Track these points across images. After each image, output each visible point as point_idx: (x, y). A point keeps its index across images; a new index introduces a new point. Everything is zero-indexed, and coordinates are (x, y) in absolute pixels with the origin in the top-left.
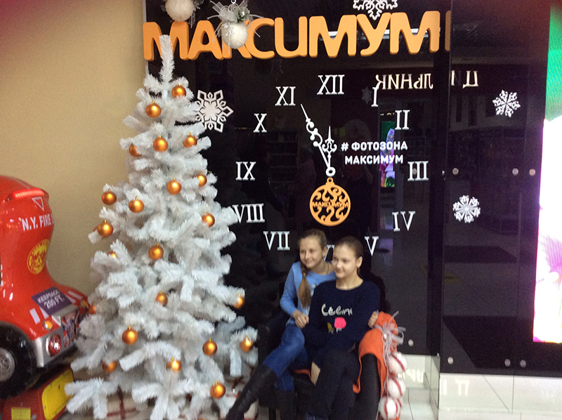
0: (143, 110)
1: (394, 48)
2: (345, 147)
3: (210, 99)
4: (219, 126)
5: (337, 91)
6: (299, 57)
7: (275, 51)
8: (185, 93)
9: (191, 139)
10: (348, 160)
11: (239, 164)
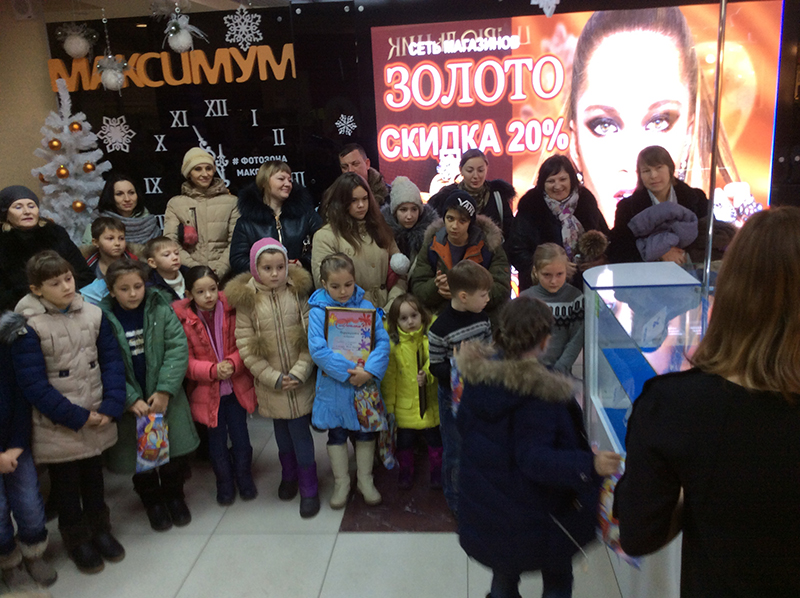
0: (46, 145)
1: (263, 76)
2: (235, 161)
3: (115, 124)
4: (125, 147)
5: (222, 113)
6: (185, 85)
7: (163, 79)
8: (80, 128)
9: (89, 166)
10: (240, 173)
11: (146, 180)
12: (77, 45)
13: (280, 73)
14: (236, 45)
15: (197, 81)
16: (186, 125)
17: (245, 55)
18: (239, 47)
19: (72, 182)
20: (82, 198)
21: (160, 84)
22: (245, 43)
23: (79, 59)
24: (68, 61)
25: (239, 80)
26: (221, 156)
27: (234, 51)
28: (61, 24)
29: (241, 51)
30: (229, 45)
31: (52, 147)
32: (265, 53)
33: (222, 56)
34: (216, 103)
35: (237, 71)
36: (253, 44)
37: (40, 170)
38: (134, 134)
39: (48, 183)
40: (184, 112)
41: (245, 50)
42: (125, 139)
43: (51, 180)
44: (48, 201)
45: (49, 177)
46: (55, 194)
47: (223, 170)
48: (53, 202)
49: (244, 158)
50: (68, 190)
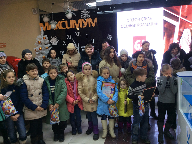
0: (37, 42)
1: (90, 26)
2: (82, 47)
3: (54, 38)
4: (56, 44)
5: (79, 35)
6: (71, 28)
7: (66, 27)
8: (45, 38)
9: (47, 48)
11: (61, 52)
12: (46, 19)
13: (93, 25)
14: (83, 18)
15: (74, 27)
16: (71, 38)
17: (85, 21)
18: (84, 19)
19: (43, 51)
20: (45, 55)
21: (65, 28)
22: (85, 18)
23: (47, 23)
24: (44, 23)
25: (83, 27)
26: (79, 46)
27: (83, 20)
28: (43, 15)
29: (84, 20)
30: (81, 19)
31: (39, 43)
32: (90, 20)
33: (80, 21)
34: (78, 33)
35: (83, 25)
36: (87, 18)
37: (36, 48)
38: (58, 41)
39: (37, 51)
40: (70, 35)
41: (85, 20)
42: (56, 42)
43: (38, 51)
44: (37, 56)
45: (37, 50)
46: (39, 54)
47: (79, 49)
48: (38, 56)
49: (84, 46)
50: (42, 53)
